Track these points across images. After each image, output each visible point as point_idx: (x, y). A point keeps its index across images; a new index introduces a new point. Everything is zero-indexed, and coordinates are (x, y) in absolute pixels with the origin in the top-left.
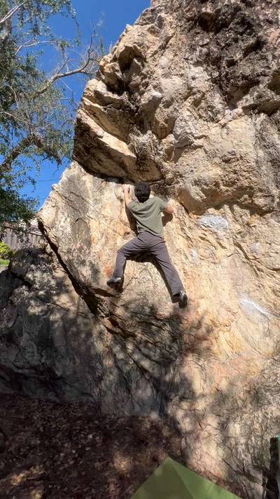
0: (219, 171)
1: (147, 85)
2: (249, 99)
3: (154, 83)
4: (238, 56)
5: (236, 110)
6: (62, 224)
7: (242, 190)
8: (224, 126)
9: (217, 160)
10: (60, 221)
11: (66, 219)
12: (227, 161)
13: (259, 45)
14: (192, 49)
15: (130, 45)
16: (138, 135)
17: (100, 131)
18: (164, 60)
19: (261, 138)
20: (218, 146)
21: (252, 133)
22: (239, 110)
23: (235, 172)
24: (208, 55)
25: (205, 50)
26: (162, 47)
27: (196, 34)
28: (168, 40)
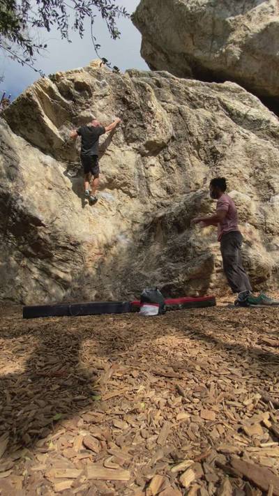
0: (117, 171)
1: (88, 107)
2: (135, 145)
3: (93, 110)
4: (135, 126)
5: (129, 147)
7: (125, 184)
8: (123, 151)
9: (117, 165)
12: (122, 168)
13: (144, 127)
14: (117, 108)
15: (87, 83)
16: (70, 129)
17: (43, 113)
18: (101, 103)
19: (137, 164)
20: (118, 159)
21: (135, 160)
22: (131, 148)
23: (124, 174)
24: (122, 115)
25: (122, 113)
26: (101, 96)
27: (120, 103)
28: (106, 95)
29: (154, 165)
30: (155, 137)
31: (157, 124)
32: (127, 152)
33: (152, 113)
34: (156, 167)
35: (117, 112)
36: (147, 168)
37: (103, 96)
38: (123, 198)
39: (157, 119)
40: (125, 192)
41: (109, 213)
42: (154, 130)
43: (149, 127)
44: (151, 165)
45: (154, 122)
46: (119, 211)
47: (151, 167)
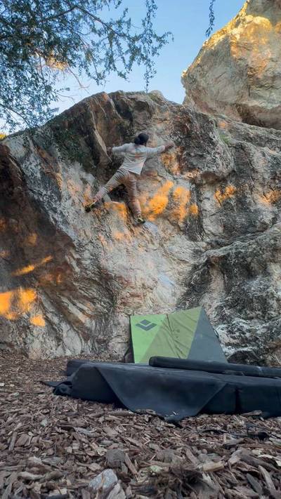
2: (191, 174)
4: (192, 154)
5: (183, 176)
6: (33, 167)
8: (175, 179)
9: (167, 193)
10: (31, 164)
11: (37, 165)
13: (202, 157)
14: (175, 134)
15: (148, 103)
18: (160, 126)
19: (190, 195)
21: (188, 190)
22: (185, 176)
23: (175, 204)
24: (180, 143)
26: (161, 120)
27: (179, 130)
28: (165, 120)
29: (209, 199)
30: (215, 168)
31: (217, 156)
32: (180, 181)
33: (213, 144)
34: (210, 202)
35: (176, 138)
36: (201, 201)
37: (162, 120)
38: (169, 231)
39: (218, 151)
40: (172, 224)
41: (150, 246)
42: (214, 161)
43: (209, 158)
44: (206, 198)
45: (215, 153)
46: (162, 246)
47: (205, 201)
